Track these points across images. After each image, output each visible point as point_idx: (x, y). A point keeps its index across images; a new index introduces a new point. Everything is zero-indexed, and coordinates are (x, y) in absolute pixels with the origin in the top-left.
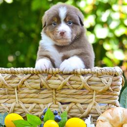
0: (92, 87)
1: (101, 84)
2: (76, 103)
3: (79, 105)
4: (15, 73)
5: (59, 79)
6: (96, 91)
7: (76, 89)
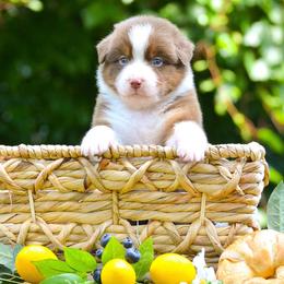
0: (199, 186)
1: (218, 180)
2: (162, 223)
3: (170, 226)
4: (28, 157)
5: (125, 169)
6: (207, 195)
7: (163, 190)
